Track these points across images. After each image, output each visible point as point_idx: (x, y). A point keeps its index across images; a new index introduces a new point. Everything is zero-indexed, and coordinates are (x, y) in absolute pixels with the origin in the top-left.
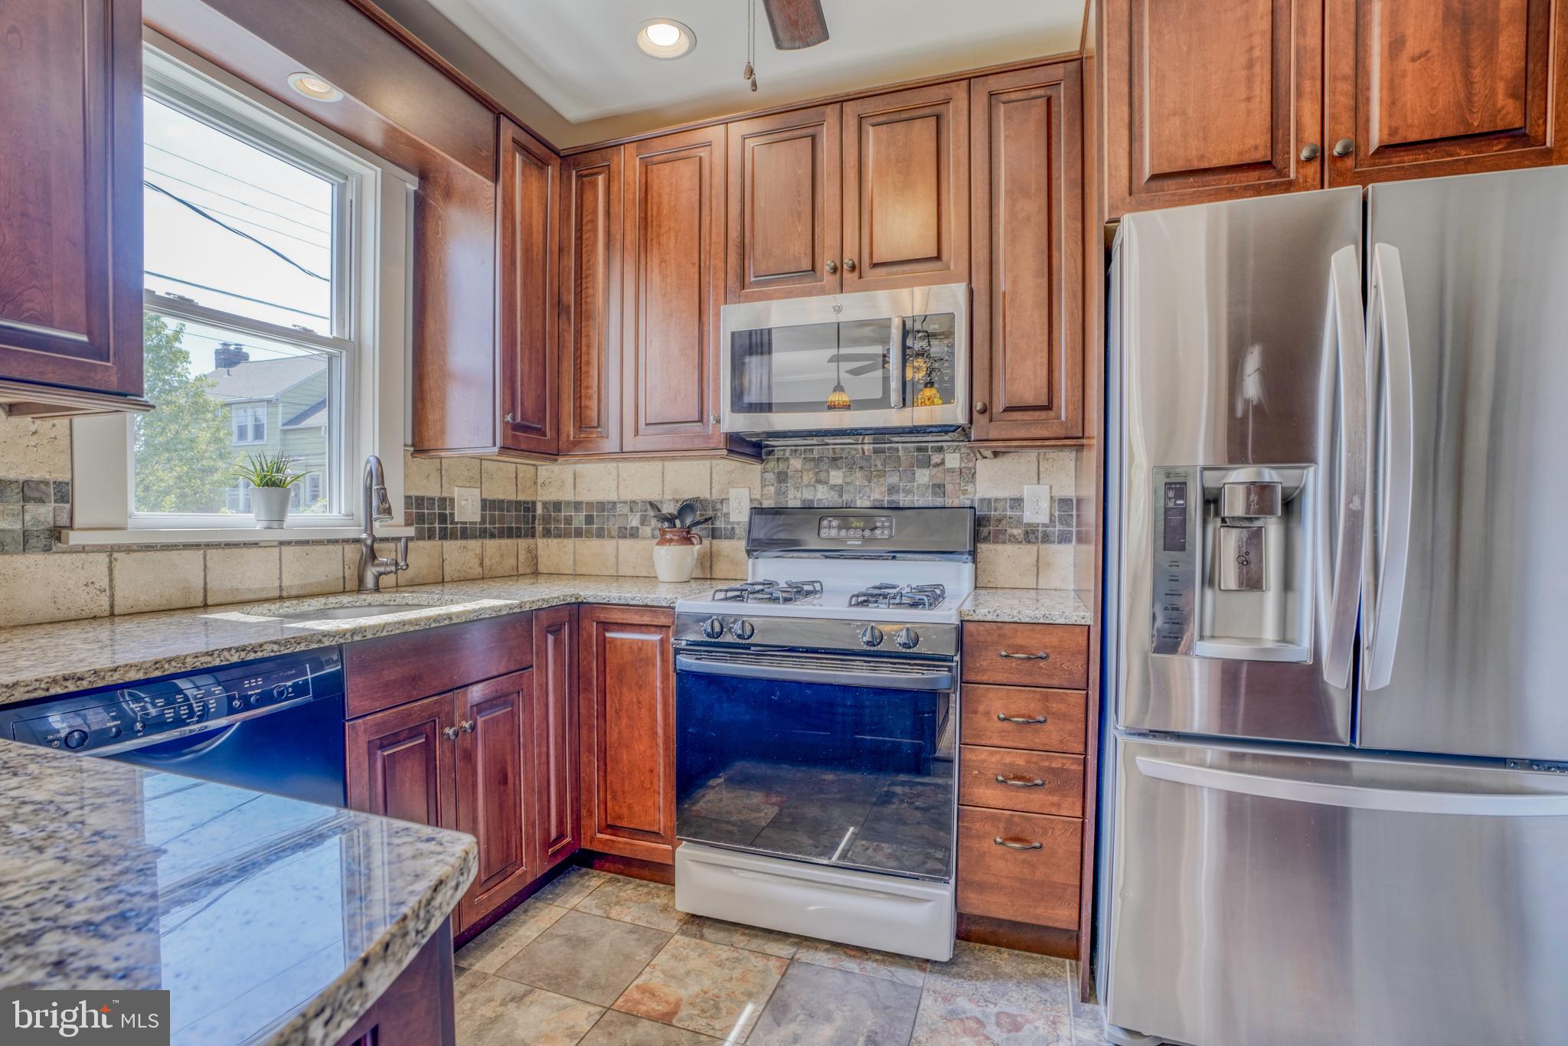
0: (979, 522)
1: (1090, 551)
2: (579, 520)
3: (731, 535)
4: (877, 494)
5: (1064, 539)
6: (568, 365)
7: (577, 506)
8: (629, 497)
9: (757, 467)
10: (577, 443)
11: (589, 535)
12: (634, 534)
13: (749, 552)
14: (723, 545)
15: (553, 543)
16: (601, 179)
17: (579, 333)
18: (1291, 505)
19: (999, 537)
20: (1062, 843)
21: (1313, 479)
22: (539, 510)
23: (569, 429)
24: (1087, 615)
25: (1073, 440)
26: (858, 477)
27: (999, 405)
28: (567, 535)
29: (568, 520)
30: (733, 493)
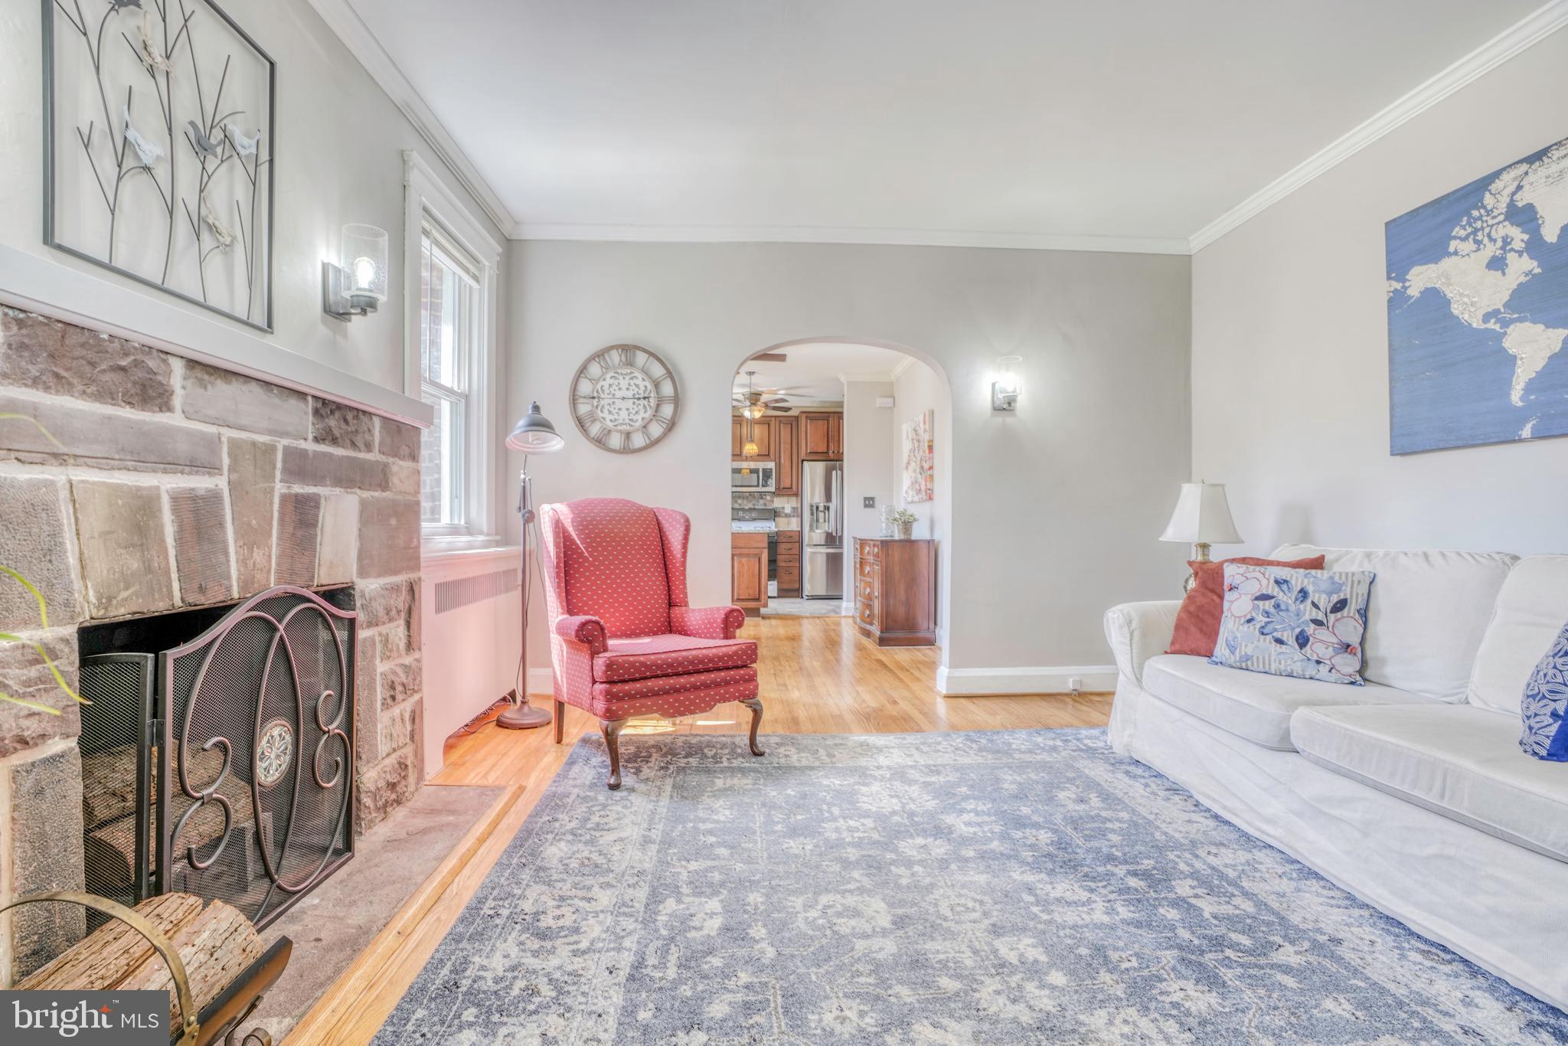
0: (775, 512)
1: (800, 519)
4: (750, 506)
5: (794, 516)
18: (828, 508)
19: (779, 516)
20: (796, 572)
21: (830, 505)
24: (799, 529)
25: (796, 495)
26: (745, 502)
27: (782, 487)
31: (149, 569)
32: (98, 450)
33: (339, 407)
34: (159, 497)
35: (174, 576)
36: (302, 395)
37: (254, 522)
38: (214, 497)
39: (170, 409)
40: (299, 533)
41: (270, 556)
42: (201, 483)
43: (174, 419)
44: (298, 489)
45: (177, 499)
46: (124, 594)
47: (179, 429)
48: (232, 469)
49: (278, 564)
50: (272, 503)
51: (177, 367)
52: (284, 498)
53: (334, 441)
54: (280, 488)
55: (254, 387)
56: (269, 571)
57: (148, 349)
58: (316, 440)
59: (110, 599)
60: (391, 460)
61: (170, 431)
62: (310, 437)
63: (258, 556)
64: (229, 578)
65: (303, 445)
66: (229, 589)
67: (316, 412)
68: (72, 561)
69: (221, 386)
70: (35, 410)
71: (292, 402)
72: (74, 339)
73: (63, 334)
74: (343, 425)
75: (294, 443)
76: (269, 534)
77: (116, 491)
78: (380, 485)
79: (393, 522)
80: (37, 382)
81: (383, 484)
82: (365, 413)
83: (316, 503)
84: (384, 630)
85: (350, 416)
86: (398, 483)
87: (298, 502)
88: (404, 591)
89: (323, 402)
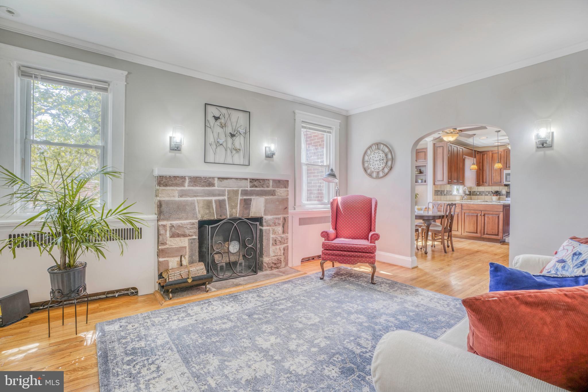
2: (478, 193)
3: (503, 195)
6: (481, 176)
7: (478, 192)
8: (487, 190)
9: (507, 187)
10: (482, 185)
11: (480, 195)
12: (487, 195)
13: (506, 197)
14: (501, 196)
15: (474, 196)
16: (486, 155)
17: (483, 172)
22: (472, 192)
23: (481, 183)
28: (476, 195)
29: (476, 193)
30: (503, 190)
31: (210, 212)
32: (201, 194)
33: (258, 180)
34: (212, 201)
35: (215, 214)
36: (246, 179)
37: (233, 204)
38: (224, 201)
39: (214, 186)
40: (245, 206)
41: (237, 211)
42: (221, 198)
43: (216, 188)
44: (245, 197)
45: (216, 201)
46: (205, 216)
47: (216, 189)
48: (228, 195)
49: (239, 212)
50: (238, 201)
51: (216, 179)
52: (241, 200)
53: (256, 187)
54: (240, 197)
55: (233, 180)
56: (237, 213)
57: (210, 178)
58: (250, 187)
59: (203, 217)
60: (276, 189)
61: (214, 190)
62: (249, 187)
63: (234, 211)
64: (227, 214)
65: (246, 189)
66: (227, 216)
67: (251, 182)
68: (197, 211)
69: (225, 181)
70: (192, 190)
71: (244, 181)
72: (198, 179)
73: (196, 179)
74: (259, 183)
75: (244, 189)
76: (237, 206)
77: (204, 200)
78: (272, 195)
79: (277, 203)
80: (192, 186)
81: (273, 194)
82: (266, 180)
83: (250, 200)
84: (273, 228)
85: (261, 181)
86: (279, 194)
87: (245, 200)
88: (282, 219)
89: (253, 179)
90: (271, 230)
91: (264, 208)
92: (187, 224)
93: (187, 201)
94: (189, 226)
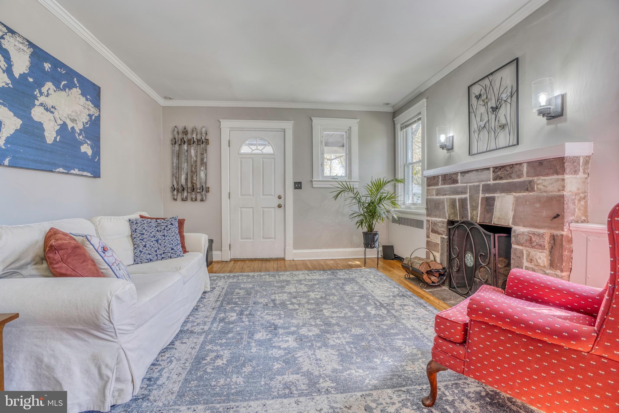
31: (455, 213)
32: (448, 192)
33: (503, 167)
34: (456, 200)
35: (458, 214)
36: (488, 169)
37: (474, 204)
38: (466, 199)
39: (458, 183)
40: (487, 208)
41: (478, 213)
42: (463, 196)
43: (459, 185)
44: (487, 195)
45: (459, 200)
46: (451, 216)
47: (460, 186)
48: (470, 192)
49: (480, 215)
50: (478, 200)
51: (459, 174)
52: (482, 198)
53: (501, 178)
54: (481, 195)
55: (474, 172)
56: (477, 217)
57: (454, 173)
58: (493, 180)
59: (450, 216)
60: (535, 179)
61: (458, 187)
62: (491, 179)
63: (475, 212)
64: (468, 217)
65: (489, 182)
66: (468, 219)
67: (494, 172)
68: (446, 210)
69: (467, 175)
70: (443, 188)
71: (485, 172)
72: (446, 176)
73: (445, 176)
74: (505, 172)
75: (485, 183)
76: (478, 207)
77: (451, 199)
78: (527, 190)
79: (538, 205)
80: (443, 185)
81: (529, 189)
82: (517, 164)
83: (493, 199)
84: (530, 250)
85: (508, 168)
86: (542, 187)
87: (487, 199)
88: (547, 238)
89: (496, 168)
90: (525, 252)
91: (513, 213)
92: (440, 222)
93: (440, 199)
94: (440, 225)
